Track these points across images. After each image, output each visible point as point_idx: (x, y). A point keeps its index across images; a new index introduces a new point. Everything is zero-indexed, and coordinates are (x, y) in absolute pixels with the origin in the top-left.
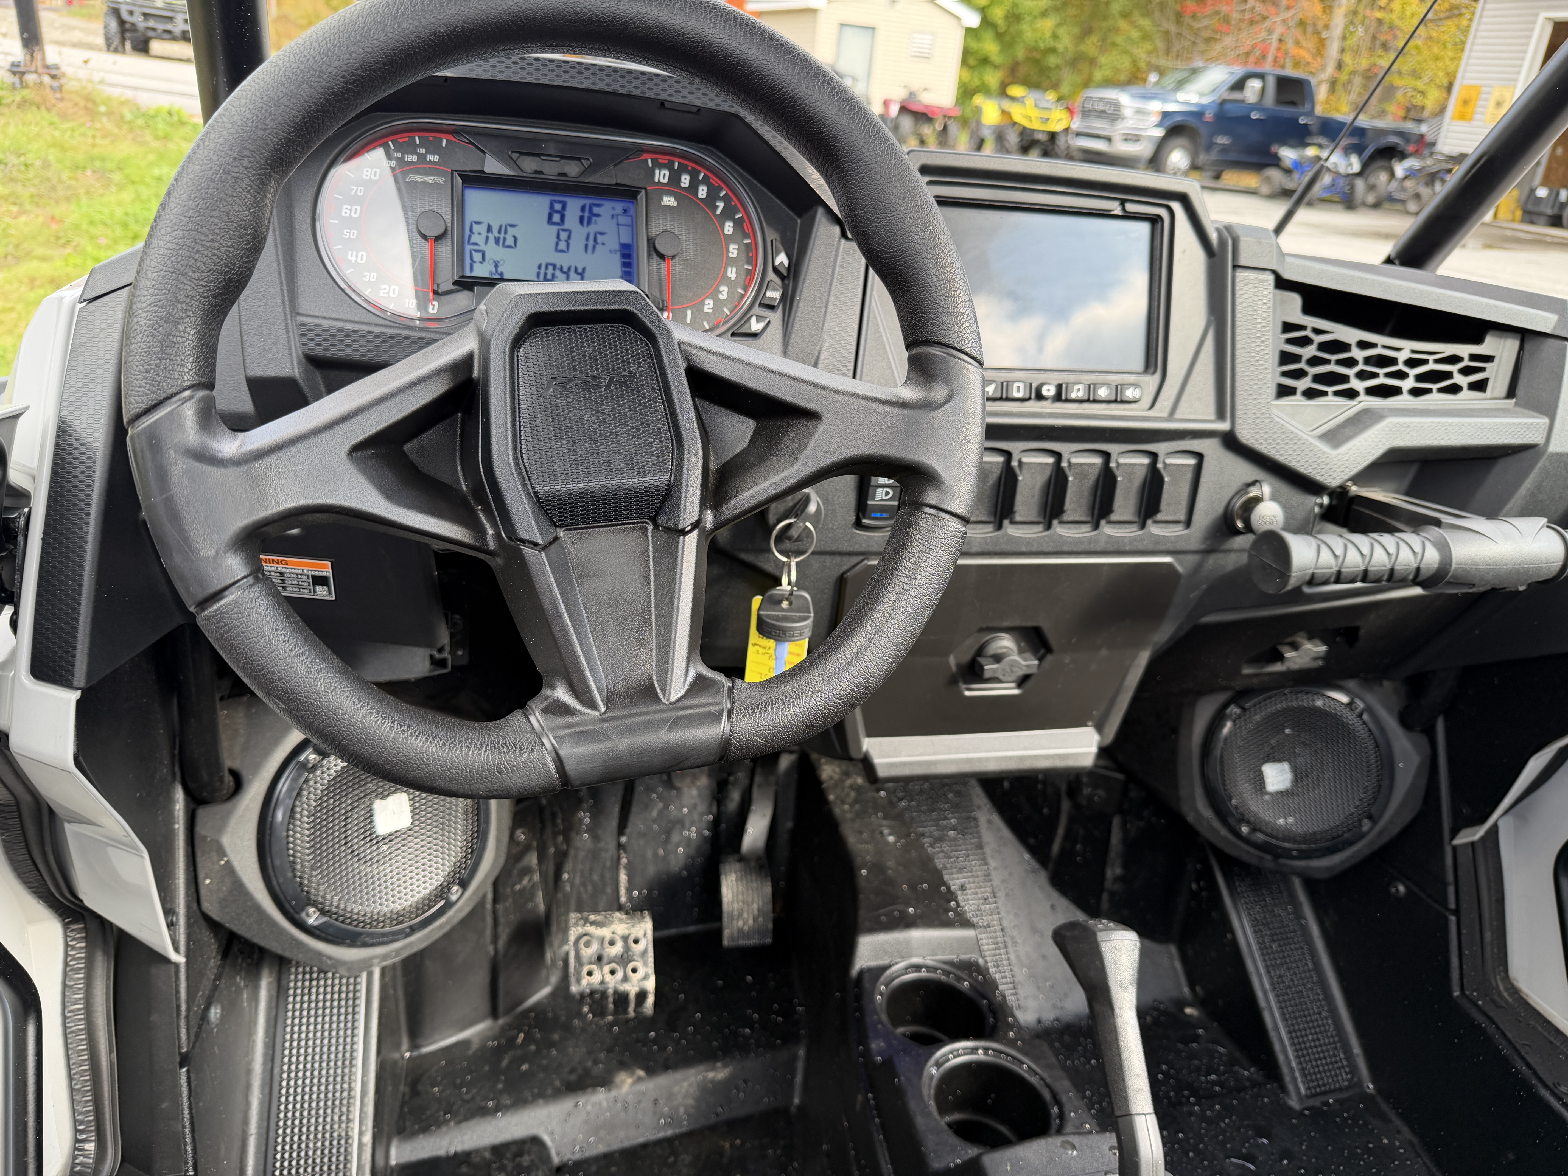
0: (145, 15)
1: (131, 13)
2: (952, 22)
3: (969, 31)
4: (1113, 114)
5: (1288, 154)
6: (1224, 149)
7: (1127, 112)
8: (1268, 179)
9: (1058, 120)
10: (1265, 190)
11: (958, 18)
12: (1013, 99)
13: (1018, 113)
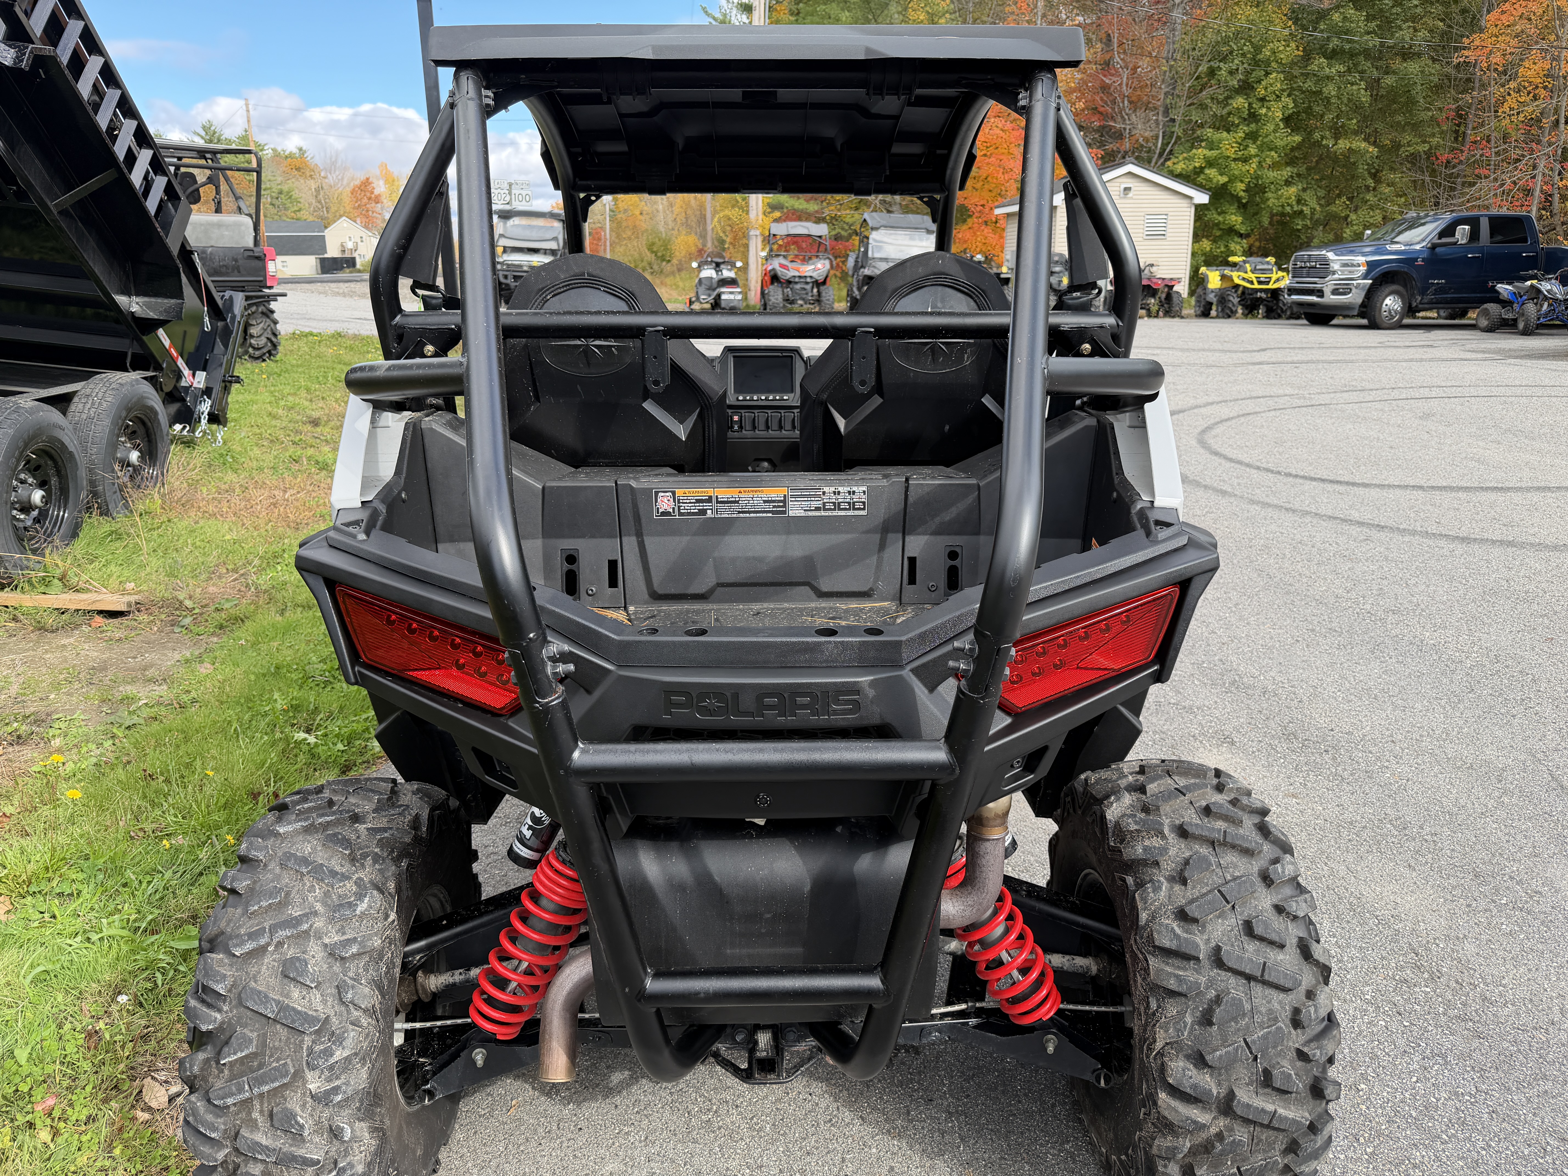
0: (515, 277)
1: (506, 277)
2: (1184, 203)
3: (1200, 209)
4: (1324, 268)
5: (1504, 289)
6: (1440, 289)
7: (1336, 266)
8: (1486, 313)
9: (1281, 280)
10: (1484, 323)
11: (1191, 198)
12: (1234, 265)
13: (1237, 277)
